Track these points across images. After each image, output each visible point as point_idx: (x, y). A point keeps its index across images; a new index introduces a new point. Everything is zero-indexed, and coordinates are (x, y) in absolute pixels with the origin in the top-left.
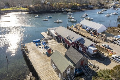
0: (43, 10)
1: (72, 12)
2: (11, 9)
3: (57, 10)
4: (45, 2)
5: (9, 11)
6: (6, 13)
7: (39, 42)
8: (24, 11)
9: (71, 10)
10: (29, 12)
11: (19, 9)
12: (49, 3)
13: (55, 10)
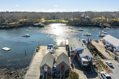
0: (80, 23)
1: (110, 27)
2: (55, 21)
3: (95, 24)
4: (84, 16)
5: (53, 22)
6: (50, 23)
7: (52, 46)
8: (64, 23)
9: (110, 25)
10: (67, 24)
11: (61, 21)
12: (89, 17)
13: (92, 24)
